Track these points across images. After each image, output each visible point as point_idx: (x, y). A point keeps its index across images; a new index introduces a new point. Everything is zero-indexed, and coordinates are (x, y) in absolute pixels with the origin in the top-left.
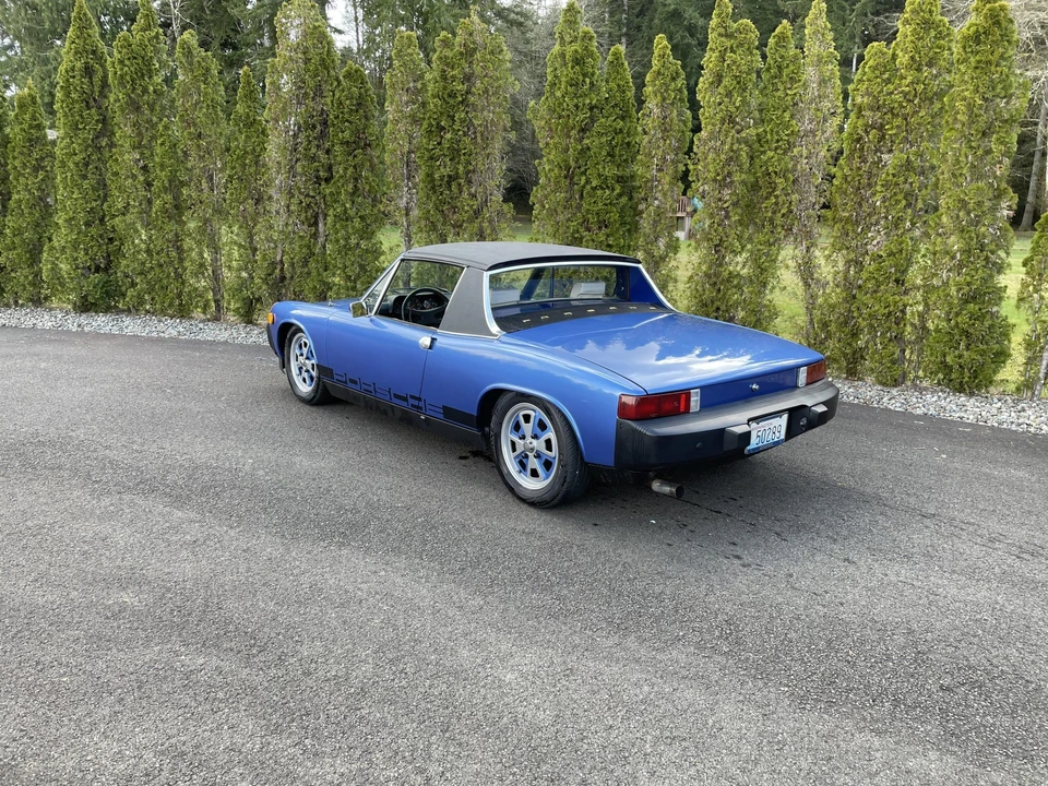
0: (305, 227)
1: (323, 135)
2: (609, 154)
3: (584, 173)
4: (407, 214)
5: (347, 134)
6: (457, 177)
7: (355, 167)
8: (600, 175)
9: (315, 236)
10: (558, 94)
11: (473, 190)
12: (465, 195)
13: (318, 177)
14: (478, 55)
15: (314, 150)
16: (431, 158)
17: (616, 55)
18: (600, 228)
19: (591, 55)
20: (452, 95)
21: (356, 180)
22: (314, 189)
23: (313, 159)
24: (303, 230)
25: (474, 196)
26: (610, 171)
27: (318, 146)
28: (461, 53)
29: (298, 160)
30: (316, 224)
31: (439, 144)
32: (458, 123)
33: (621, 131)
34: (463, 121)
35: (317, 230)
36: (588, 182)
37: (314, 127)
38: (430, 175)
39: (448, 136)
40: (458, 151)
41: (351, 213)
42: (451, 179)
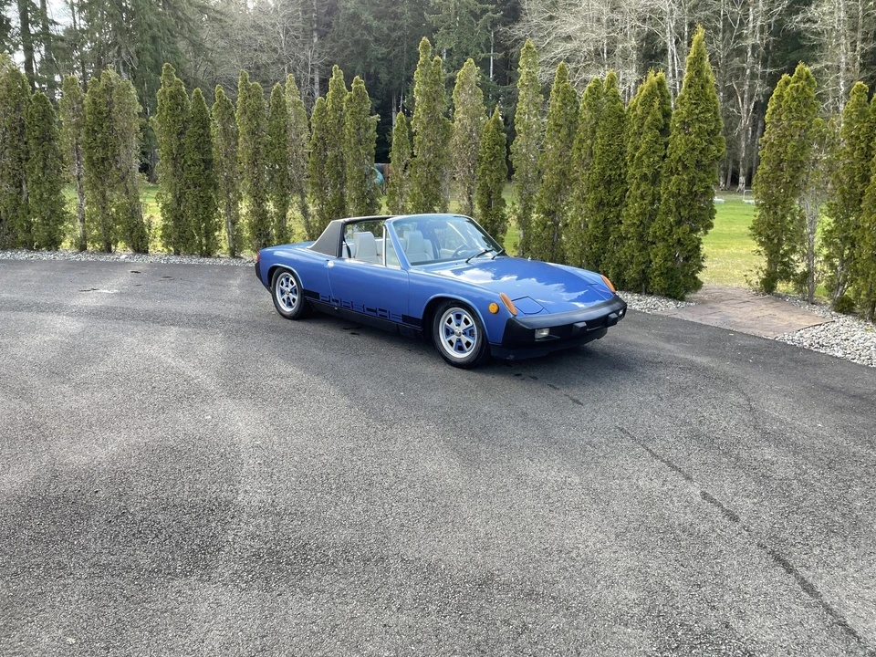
0: (14, 188)
1: (21, 133)
2: (196, 147)
3: (183, 157)
4: (79, 179)
5: (37, 133)
6: (107, 159)
7: (43, 152)
8: (191, 159)
9: (21, 193)
10: (164, 114)
11: (118, 166)
12: (114, 168)
13: (20, 158)
14: (114, 91)
15: (16, 142)
16: (90, 148)
17: (197, 93)
18: (196, 187)
19: (182, 94)
20: (100, 113)
21: (45, 160)
22: (18, 166)
23: (17, 147)
24: (13, 190)
25: (119, 169)
26: (197, 156)
27: (19, 140)
28: (104, 90)
29: (6, 148)
30: (21, 186)
31: (95, 140)
32: (105, 128)
33: (202, 135)
34: (108, 127)
35: (22, 190)
36: (185, 162)
37: (16, 129)
38: (90, 158)
39: (100, 135)
40: (107, 144)
41: (43, 179)
42: (104, 160)
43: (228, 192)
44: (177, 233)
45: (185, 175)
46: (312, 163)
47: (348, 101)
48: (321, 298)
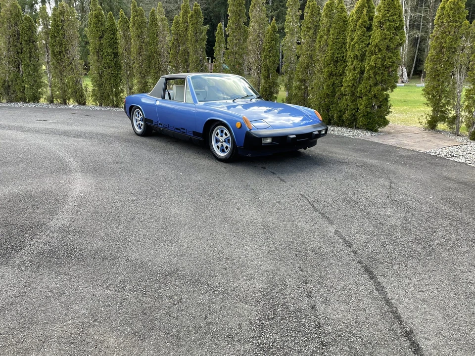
0: (15, 69)
1: (19, 38)
2: (109, 45)
3: (102, 51)
4: (48, 63)
5: (26, 38)
6: (62, 52)
7: (30, 48)
8: (107, 52)
9: (19, 71)
10: (92, 26)
11: (68, 56)
12: (66, 57)
13: (18, 52)
14: (65, 14)
15: (16, 43)
16: (53, 46)
17: (110, 14)
18: (109, 68)
19: (101, 15)
20: (58, 26)
21: (30, 53)
22: (17, 56)
23: (16, 46)
25: (69, 58)
26: (110, 50)
27: (17, 42)
28: (60, 13)
29: (11, 46)
30: (19, 68)
31: (55, 41)
32: (61, 35)
33: (113, 38)
34: (62, 34)
35: (19, 69)
36: (103, 54)
37: (15, 35)
38: (53, 51)
39: (58, 39)
40: (62, 43)
41: (30, 63)
42: (60, 52)
43: (127, 71)
44: (99, 94)
45: (103, 61)
46: (172, 54)
47: (190, 16)
48: (154, 123)
